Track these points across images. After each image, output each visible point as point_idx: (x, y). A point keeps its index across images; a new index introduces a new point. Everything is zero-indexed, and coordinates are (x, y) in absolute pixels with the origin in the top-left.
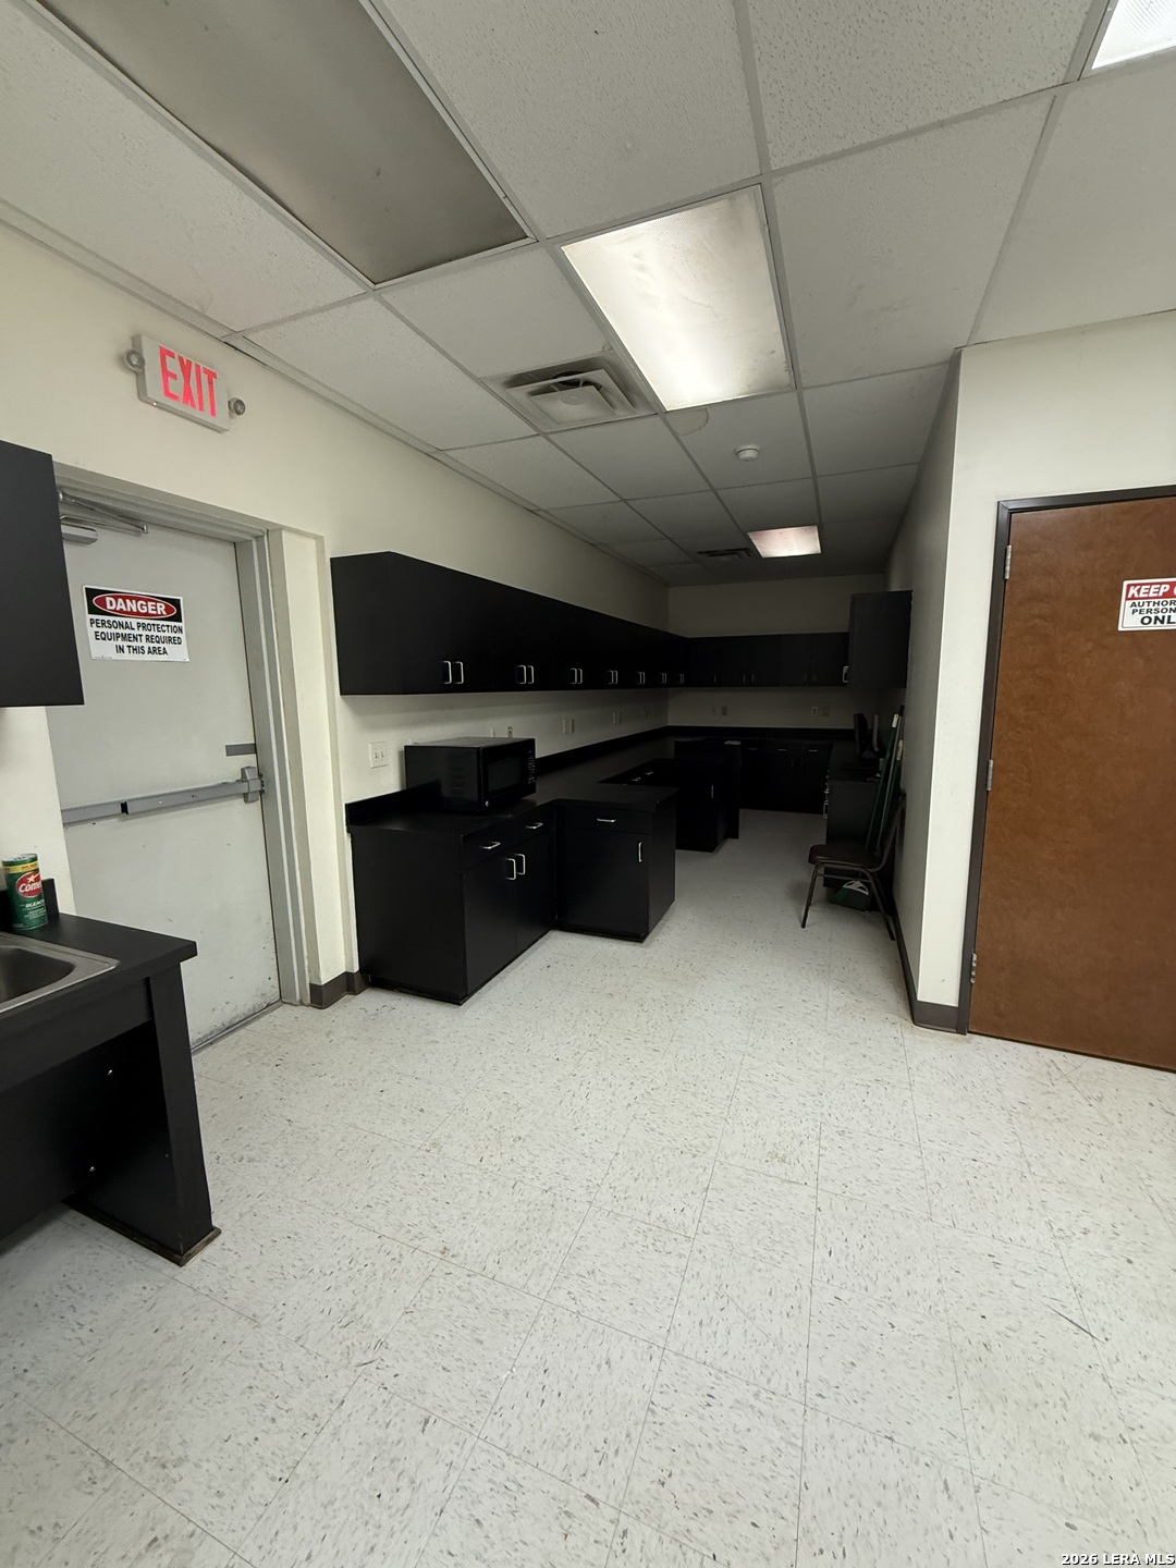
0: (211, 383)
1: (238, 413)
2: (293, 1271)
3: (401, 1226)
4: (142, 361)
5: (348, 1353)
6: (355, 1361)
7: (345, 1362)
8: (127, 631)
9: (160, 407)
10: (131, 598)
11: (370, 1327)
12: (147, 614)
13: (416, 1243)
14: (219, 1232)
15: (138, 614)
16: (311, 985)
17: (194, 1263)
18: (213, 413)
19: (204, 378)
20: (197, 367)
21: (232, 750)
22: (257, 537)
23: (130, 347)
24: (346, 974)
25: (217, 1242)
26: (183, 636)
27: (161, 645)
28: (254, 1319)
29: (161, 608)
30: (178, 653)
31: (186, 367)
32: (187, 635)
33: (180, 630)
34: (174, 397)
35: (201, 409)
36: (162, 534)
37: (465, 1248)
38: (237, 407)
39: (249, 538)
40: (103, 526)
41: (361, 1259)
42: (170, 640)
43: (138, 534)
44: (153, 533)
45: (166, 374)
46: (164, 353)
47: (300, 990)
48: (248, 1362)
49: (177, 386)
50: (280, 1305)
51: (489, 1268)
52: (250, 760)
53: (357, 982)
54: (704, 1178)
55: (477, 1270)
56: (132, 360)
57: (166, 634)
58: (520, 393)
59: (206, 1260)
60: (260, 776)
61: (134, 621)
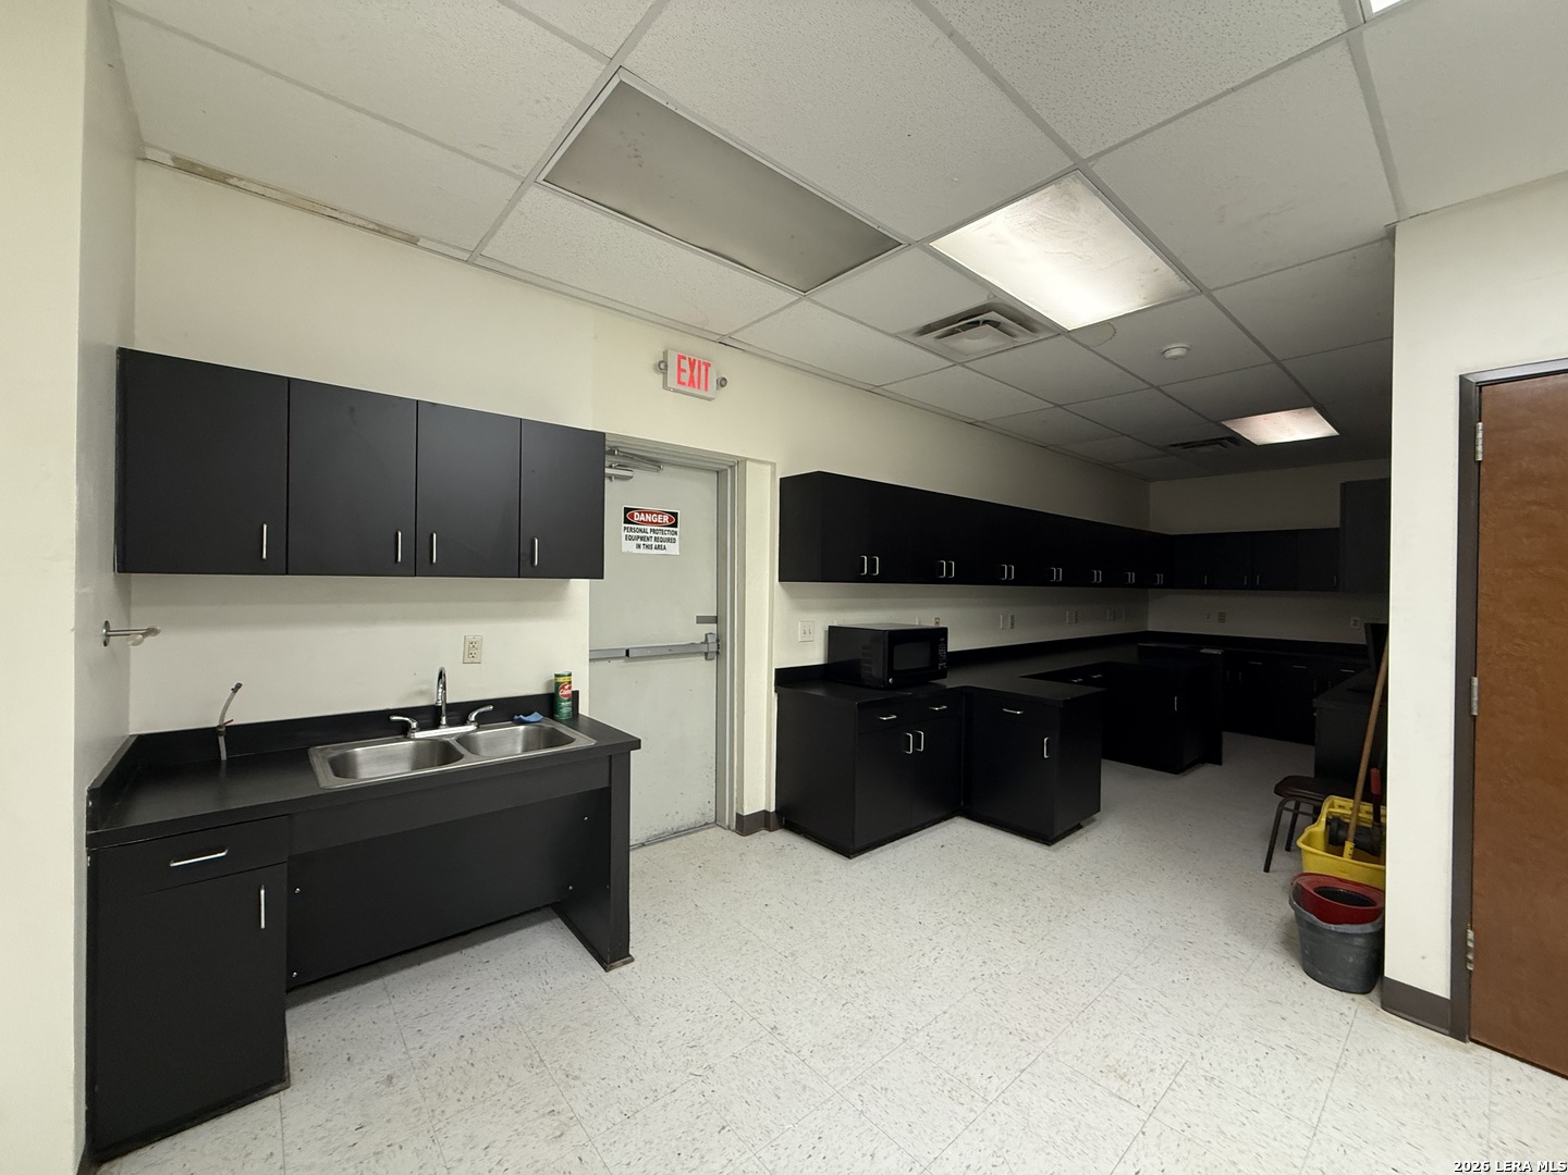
0: (707, 370)
1: (722, 386)
2: (670, 1001)
3: (750, 1000)
4: (666, 366)
5: (688, 1064)
6: (688, 1071)
7: (683, 1068)
8: (644, 534)
9: (675, 391)
10: (648, 513)
11: (706, 1054)
12: (657, 523)
13: (756, 1015)
14: (633, 960)
15: (652, 523)
16: (737, 814)
17: (614, 972)
18: (706, 389)
19: (703, 367)
20: (699, 362)
21: (701, 620)
22: (731, 467)
23: (662, 359)
24: (765, 811)
25: (631, 965)
26: (677, 537)
27: (663, 544)
28: (637, 1019)
29: (666, 518)
30: (673, 549)
31: (692, 364)
32: (680, 537)
33: (676, 533)
34: (684, 384)
35: (699, 388)
36: (672, 469)
37: (790, 1032)
38: (722, 383)
39: (725, 467)
40: (637, 468)
41: (714, 1011)
42: (669, 540)
43: (658, 471)
44: (666, 469)
45: (680, 370)
46: (681, 358)
47: (729, 819)
48: (626, 1042)
49: (685, 377)
50: (655, 1018)
51: (802, 1053)
52: (712, 628)
53: (773, 820)
54: (1024, 1062)
55: (794, 1050)
56: (662, 367)
57: (667, 536)
58: (929, 338)
59: (622, 972)
60: (718, 641)
61: (648, 528)
